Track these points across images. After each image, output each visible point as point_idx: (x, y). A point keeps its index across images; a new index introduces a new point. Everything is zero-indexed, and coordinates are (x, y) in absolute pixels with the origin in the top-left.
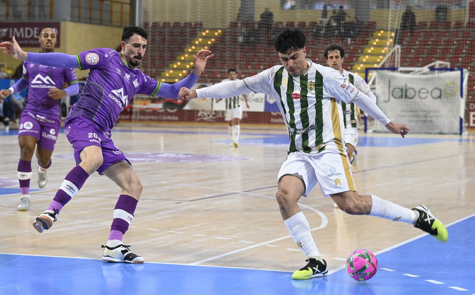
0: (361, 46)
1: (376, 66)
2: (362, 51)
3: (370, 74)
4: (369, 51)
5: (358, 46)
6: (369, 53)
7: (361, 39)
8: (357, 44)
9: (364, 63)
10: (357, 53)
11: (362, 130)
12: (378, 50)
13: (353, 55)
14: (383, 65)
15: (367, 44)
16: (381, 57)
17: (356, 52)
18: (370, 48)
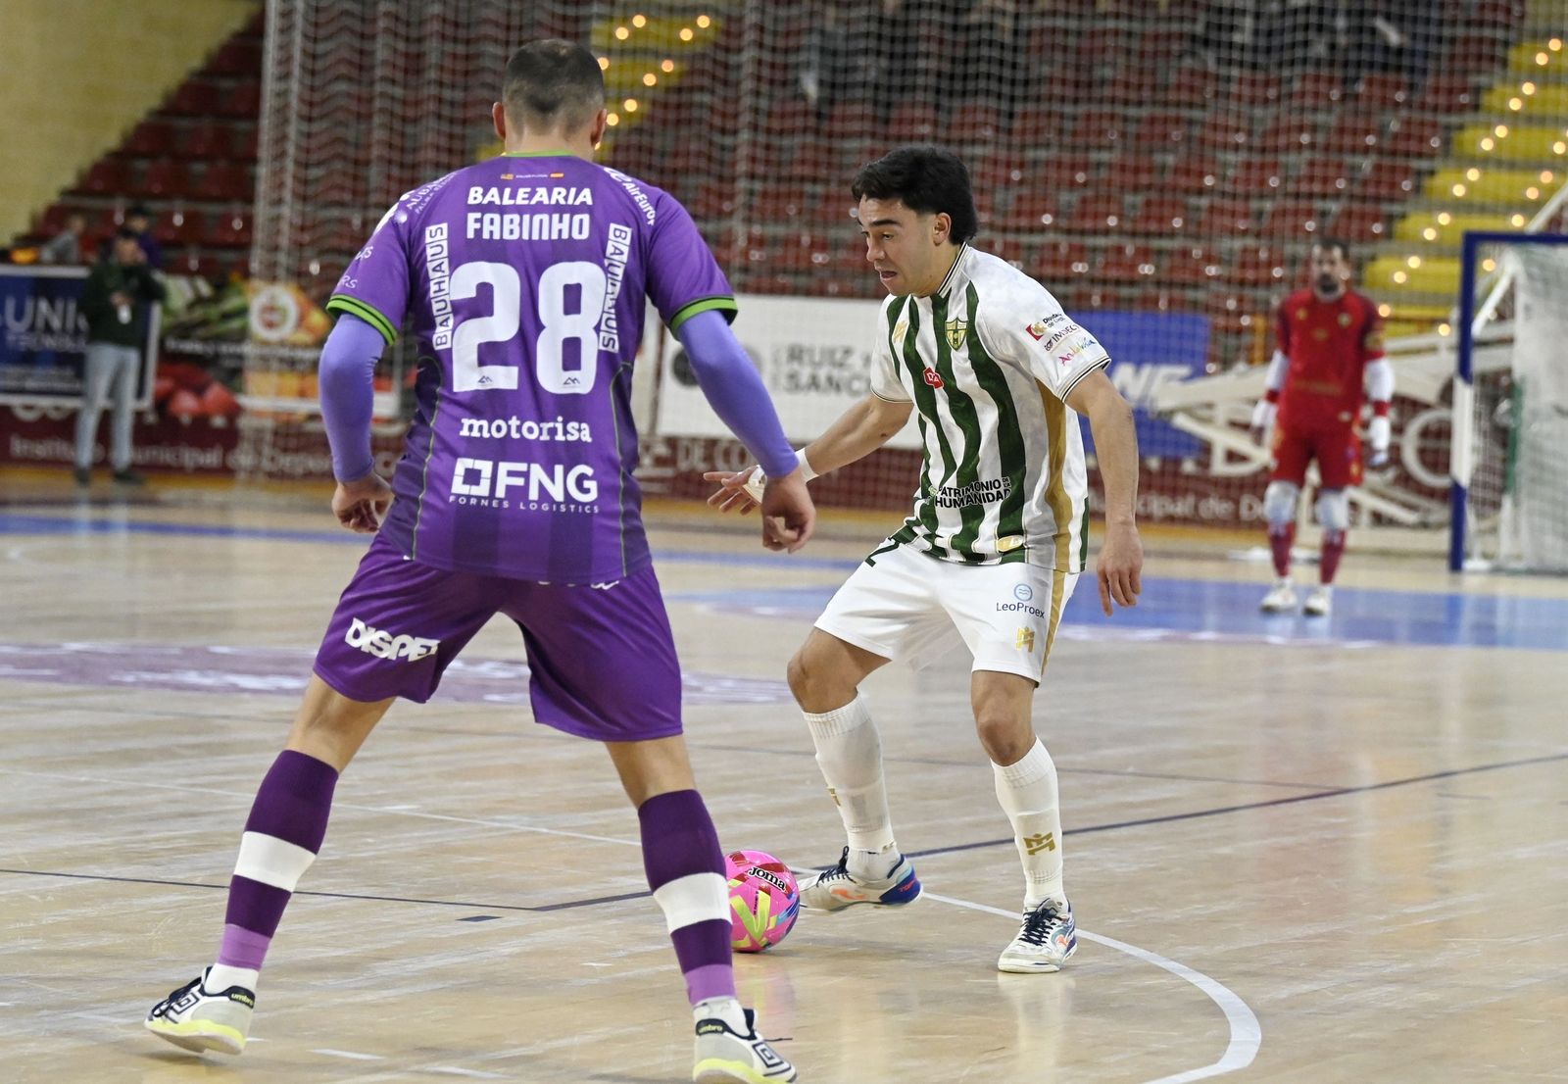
0: (1443, 119)
1: (1517, 222)
2: (1447, 143)
3: (1487, 265)
4: (1487, 145)
5: (1428, 116)
6: (1487, 152)
7: (1444, 82)
8: (1423, 106)
9: (1457, 207)
10: (1420, 155)
11: (1434, 555)
12: (1530, 141)
13: (1400, 162)
14: (1555, 221)
15: (1476, 107)
16: (1546, 177)
17: (1413, 146)
18: (1489, 127)
